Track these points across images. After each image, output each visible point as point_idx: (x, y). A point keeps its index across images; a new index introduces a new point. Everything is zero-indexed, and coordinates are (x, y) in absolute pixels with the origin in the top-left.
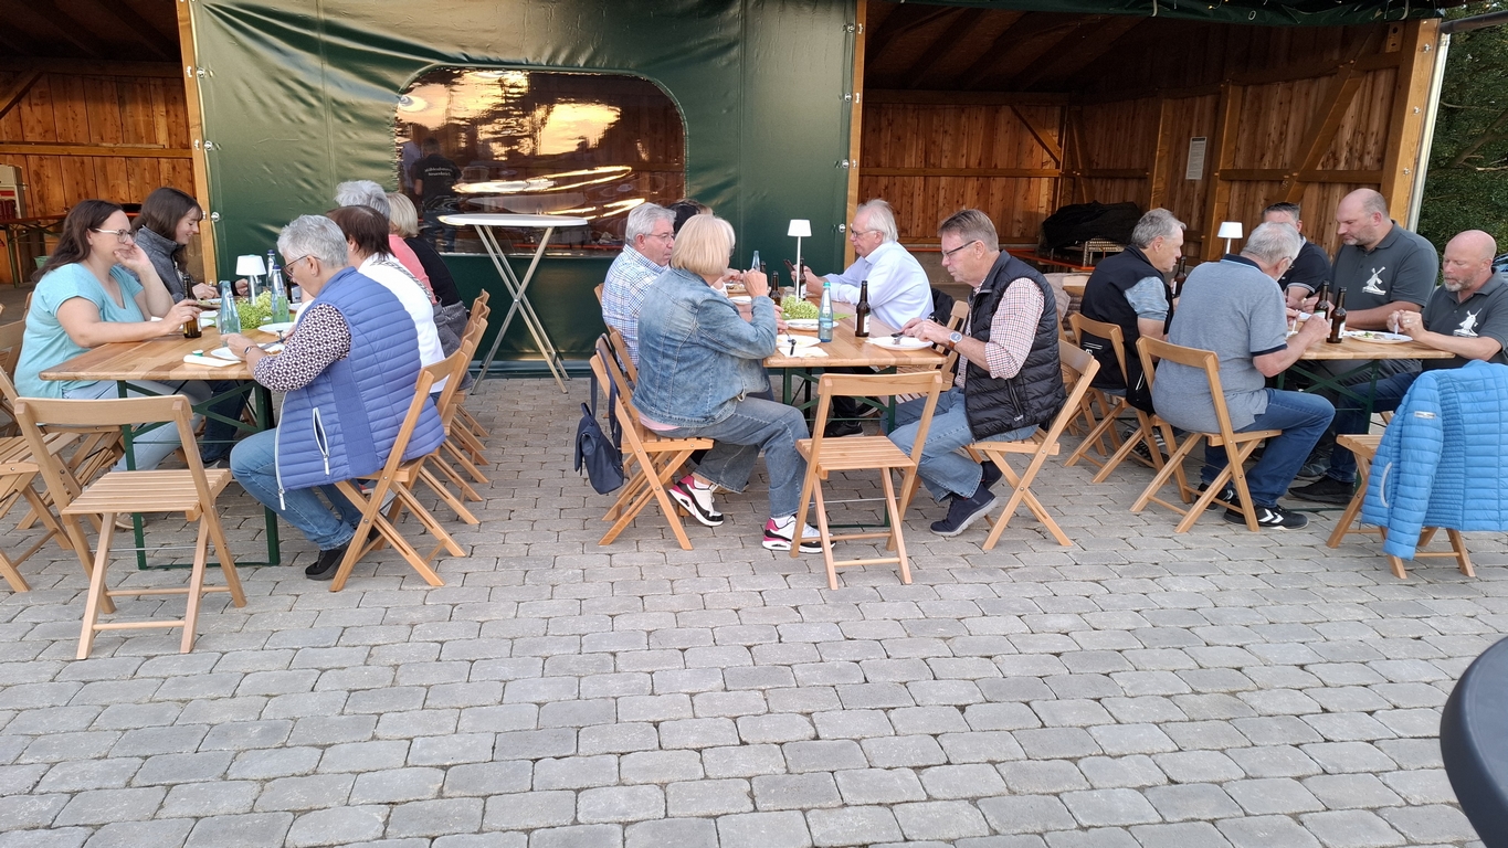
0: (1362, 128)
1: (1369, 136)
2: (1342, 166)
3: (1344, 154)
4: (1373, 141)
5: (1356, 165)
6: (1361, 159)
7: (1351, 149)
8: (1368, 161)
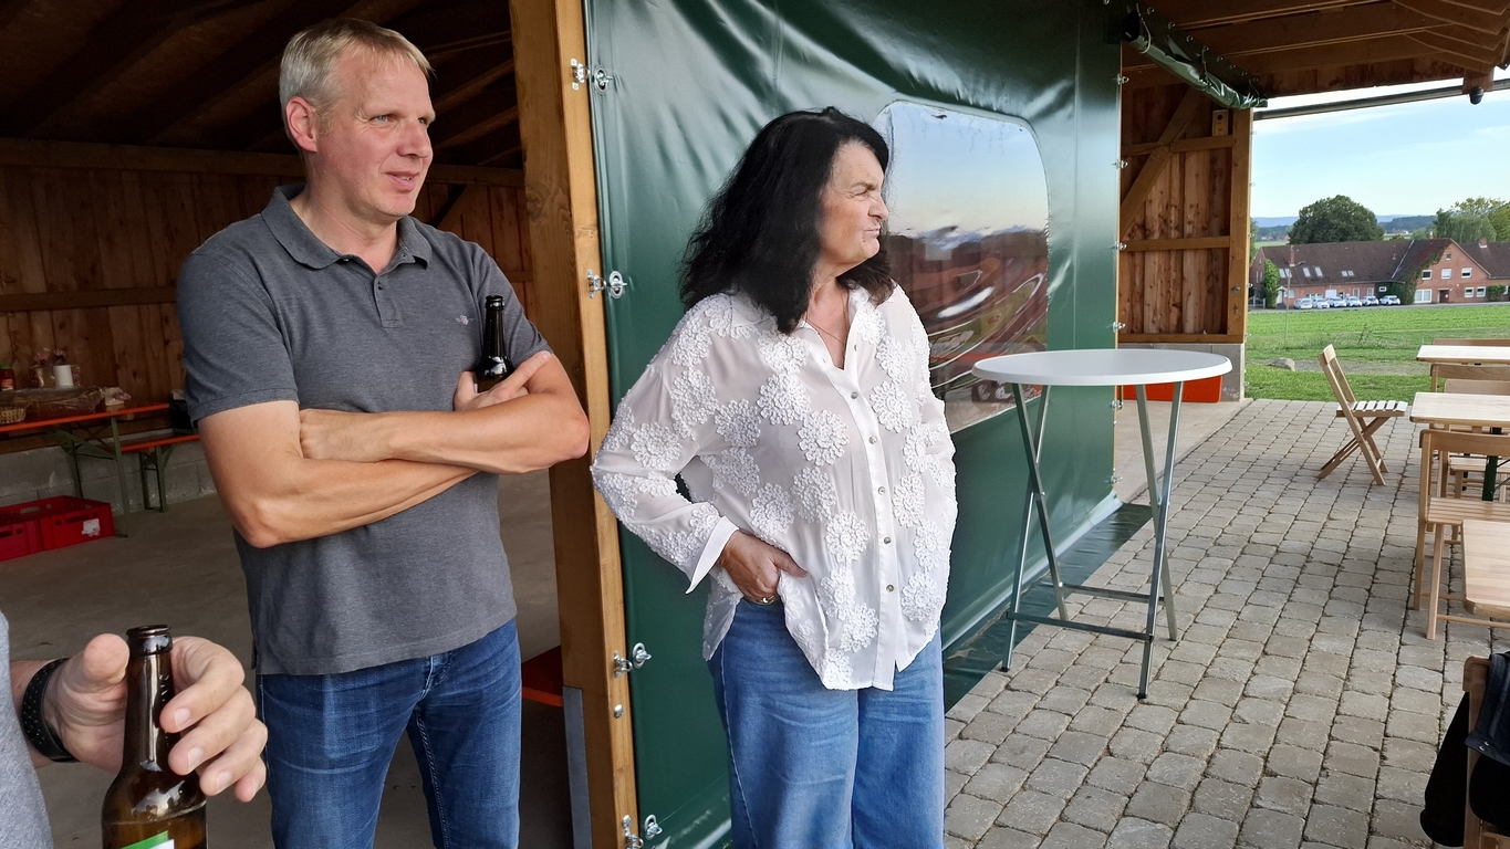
0: (1176, 200)
1: (1187, 208)
2: (1156, 236)
3: (1156, 226)
4: (1193, 212)
5: (1174, 234)
6: (1180, 228)
7: (1165, 221)
8: (1188, 229)
